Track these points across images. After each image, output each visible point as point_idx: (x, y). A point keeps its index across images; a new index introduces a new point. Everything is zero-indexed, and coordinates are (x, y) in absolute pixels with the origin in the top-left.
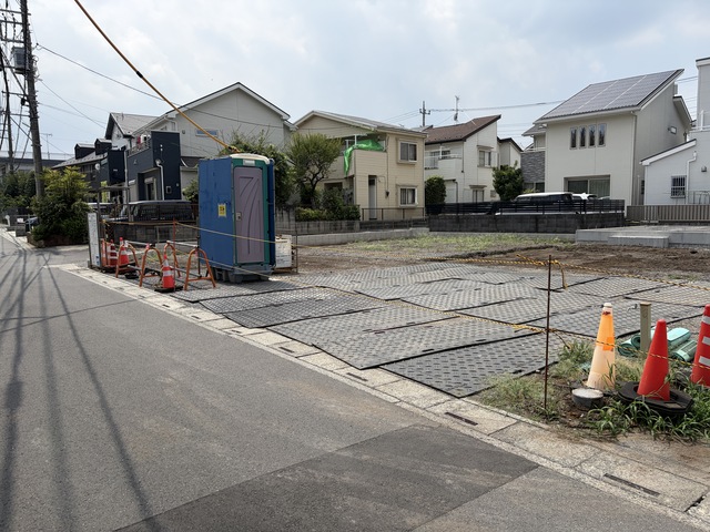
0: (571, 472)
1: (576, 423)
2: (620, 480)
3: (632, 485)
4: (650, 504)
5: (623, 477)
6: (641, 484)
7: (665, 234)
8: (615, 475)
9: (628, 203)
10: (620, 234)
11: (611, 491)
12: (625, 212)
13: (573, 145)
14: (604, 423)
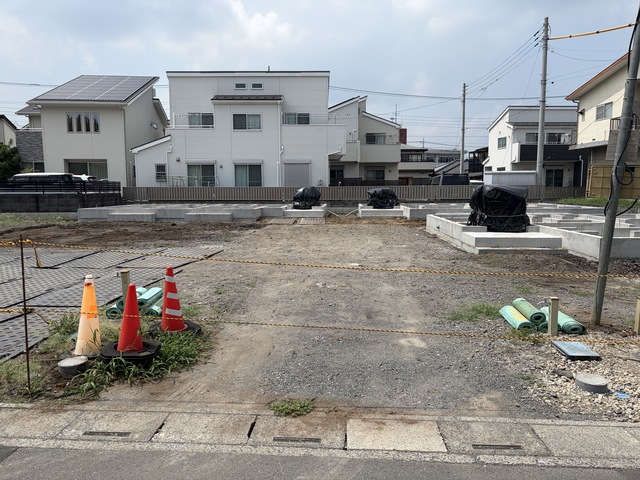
0: (52, 442)
1: (62, 393)
2: (98, 433)
3: (108, 434)
4: (122, 445)
5: (101, 430)
6: (116, 430)
7: (153, 211)
8: (94, 430)
9: (124, 184)
10: (118, 211)
11: (88, 447)
12: (121, 192)
13: (70, 129)
14: (87, 384)
